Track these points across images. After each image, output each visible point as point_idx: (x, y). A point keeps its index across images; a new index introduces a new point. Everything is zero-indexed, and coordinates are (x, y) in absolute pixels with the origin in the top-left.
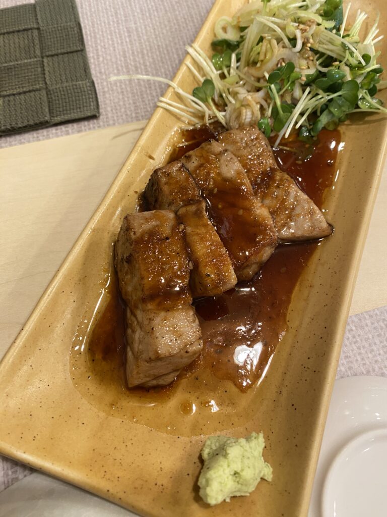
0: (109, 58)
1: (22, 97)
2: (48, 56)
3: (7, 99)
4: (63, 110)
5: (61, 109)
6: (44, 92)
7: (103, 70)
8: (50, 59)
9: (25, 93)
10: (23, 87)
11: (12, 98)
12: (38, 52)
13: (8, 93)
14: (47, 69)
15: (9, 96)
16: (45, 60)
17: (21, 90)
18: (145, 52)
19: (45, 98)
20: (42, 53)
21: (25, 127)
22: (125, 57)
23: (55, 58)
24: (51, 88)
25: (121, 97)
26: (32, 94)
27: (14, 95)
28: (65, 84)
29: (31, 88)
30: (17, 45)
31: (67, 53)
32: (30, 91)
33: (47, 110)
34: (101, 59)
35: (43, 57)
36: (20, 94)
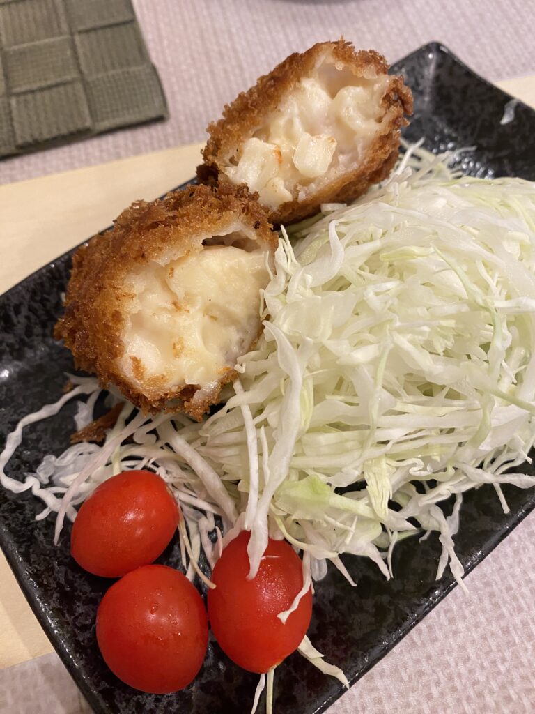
0: (177, 41)
1: (46, 94)
2: (80, 32)
3: (22, 98)
4: (112, 111)
5: (109, 110)
6: (79, 86)
7: (169, 59)
8: (84, 36)
9: (50, 87)
10: (46, 80)
11: (30, 97)
12: (65, 27)
13: (24, 89)
14: (80, 51)
15: (25, 93)
16: (77, 38)
17: (43, 84)
18: (234, 30)
19: (82, 95)
20: (70, 27)
21: (55, 139)
22: (202, 38)
23: (92, 35)
24: (90, 79)
25: (200, 99)
26: (61, 89)
27: (32, 92)
28: (112, 72)
29: (59, 80)
30: (31, 18)
31: (110, 26)
32: (57, 85)
33: (87, 112)
34: (166, 43)
35: (72, 34)
36: (41, 89)
